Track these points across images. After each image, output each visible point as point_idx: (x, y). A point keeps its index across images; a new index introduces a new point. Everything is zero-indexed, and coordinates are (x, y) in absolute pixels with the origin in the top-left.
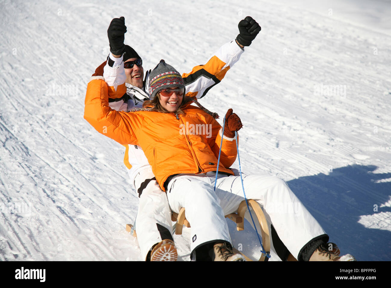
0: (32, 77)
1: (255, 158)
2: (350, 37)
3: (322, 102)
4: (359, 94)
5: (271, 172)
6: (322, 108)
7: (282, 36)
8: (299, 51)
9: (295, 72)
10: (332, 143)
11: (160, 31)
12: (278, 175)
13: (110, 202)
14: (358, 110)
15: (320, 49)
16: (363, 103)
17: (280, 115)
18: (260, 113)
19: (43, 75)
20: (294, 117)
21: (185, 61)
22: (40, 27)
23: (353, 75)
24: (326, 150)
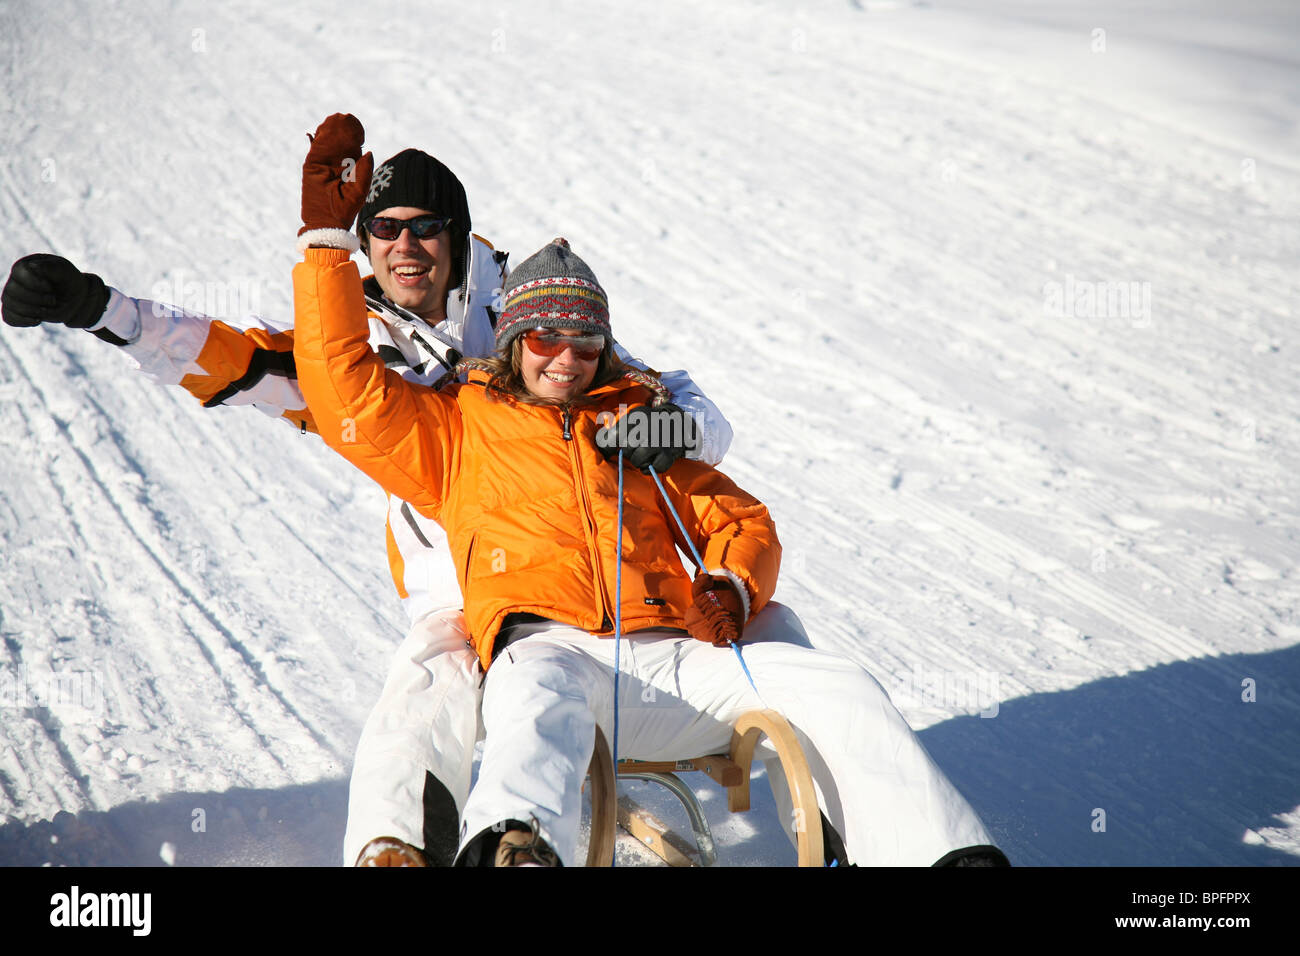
0: (192, 266)
1: (821, 516)
2: (1191, 179)
3: (1060, 366)
4: (1179, 346)
5: (859, 555)
6: (1055, 382)
7: (978, 166)
8: (1022, 214)
9: (994, 277)
10: (1061, 482)
11: (598, 140)
12: (878, 563)
13: (376, 616)
14: (1164, 394)
15: (1087, 211)
16: (1182, 373)
17: (924, 399)
18: (863, 390)
19: (227, 262)
20: (964, 405)
21: (664, 233)
22: (231, 119)
23: (1176, 291)
24: (1035, 500)
